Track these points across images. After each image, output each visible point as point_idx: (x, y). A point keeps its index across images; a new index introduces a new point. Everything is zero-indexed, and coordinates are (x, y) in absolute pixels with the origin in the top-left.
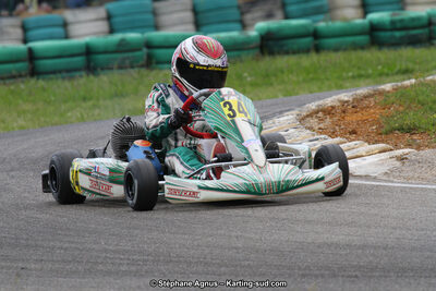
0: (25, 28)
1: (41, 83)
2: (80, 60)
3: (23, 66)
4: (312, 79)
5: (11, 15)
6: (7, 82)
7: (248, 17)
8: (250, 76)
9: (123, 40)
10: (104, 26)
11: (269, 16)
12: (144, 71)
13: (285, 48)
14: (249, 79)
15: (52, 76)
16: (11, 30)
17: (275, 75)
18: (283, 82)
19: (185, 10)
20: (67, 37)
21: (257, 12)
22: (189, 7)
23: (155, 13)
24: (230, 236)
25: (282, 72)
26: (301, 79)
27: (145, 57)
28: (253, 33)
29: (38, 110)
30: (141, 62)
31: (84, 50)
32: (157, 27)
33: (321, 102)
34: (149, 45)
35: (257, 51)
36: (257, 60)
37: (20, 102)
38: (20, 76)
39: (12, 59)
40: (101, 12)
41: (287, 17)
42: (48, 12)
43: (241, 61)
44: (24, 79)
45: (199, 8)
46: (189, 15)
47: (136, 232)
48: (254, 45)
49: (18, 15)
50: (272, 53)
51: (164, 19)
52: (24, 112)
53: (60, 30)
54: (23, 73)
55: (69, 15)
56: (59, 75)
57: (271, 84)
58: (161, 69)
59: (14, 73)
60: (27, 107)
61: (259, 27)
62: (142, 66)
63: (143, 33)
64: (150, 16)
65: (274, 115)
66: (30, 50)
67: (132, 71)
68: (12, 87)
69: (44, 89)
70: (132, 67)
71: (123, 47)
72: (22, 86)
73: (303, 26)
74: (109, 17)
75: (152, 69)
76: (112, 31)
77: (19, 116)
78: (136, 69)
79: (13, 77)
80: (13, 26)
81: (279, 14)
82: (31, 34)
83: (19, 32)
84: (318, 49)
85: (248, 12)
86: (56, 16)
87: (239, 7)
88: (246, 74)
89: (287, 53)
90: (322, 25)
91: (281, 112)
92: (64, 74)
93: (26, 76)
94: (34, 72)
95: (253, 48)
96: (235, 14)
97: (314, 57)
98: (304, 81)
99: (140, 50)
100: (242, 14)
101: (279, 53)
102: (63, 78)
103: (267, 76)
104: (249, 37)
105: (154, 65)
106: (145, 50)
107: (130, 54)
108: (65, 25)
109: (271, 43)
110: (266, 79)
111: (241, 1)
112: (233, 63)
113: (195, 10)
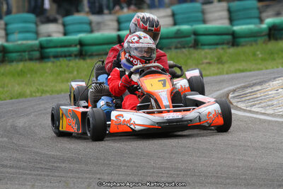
0: (119, 22)
5: (110, 13)
6: (104, 56)
7: (264, 15)
8: (261, 53)
9: (178, 30)
10: (170, 21)
11: (278, 14)
12: (192, 50)
14: (260, 56)
16: (111, 23)
17: (277, 53)
19: (223, 10)
21: (271, 12)
22: (226, 8)
23: (203, 12)
27: (193, 42)
28: (264, 26)
30: (190, 45)
32: (204, 22)
34: (196, 33)
35: (266, 38)
36: (266, 44)
39: (108, 42)
40: (168, 11)
42: (135, 11)
43: (257, 44)
45: (232, 9)
46: (225, 14)
47: (174, 156)
48: (264, 34)
49: (115, 13)
50: (276, 39)
51: (209, 16)
57: (274, 59)
58: (203, 49)
61: (269, 21)
62: (191, 47)
63: (192, 25)
64: (200, 14)
66: (119, 36)
67: (184, 50)
70: (184, 47)
71: (179, 35)
74: (173, 15)
75: (197, 49)
76: (175, 24)
78: (187, 49)
80: (112, 20)
82: (123, 25)
83: (115, 25)
85: (264, 12)
87: (258, 8)
88: (258, 53)
91: (275, 78)
95: (263, 36)
96: (255, 13)
99: (189, 36)
100: (260, 12)
103: (272, 53)
104: (261, 28)
105: (199, 46)
106: (193, 37)
107: (183, 39)
109: (276, 32)
110: (271, 56)
111: (260, 4)
112: (251, 45)
113: (229, 11)
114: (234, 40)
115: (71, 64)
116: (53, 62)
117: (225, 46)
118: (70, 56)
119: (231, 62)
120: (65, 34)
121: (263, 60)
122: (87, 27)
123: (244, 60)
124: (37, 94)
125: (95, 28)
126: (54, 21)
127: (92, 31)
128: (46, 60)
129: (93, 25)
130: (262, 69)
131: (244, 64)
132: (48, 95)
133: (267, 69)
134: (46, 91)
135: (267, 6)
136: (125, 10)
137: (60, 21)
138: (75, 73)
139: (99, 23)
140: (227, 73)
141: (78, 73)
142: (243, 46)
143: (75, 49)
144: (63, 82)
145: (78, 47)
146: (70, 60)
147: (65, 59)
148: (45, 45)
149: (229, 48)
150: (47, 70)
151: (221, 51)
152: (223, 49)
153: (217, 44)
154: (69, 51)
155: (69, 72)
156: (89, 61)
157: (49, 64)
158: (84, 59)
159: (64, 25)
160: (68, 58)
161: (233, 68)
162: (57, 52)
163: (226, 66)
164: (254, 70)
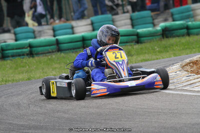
0: (54, 30)
1: (63, 54)
2: (80, 44)
3: (54, 47)
4: (187, 48)
5: (47, 24)
6: (47, 54)
7: (156, 21)
8: (158, 48)
10: (90, 28)
11: (166, 20)
13: (174, 34)
14: (157, 49)
15: (67, 51)
16: (48, 31)
17: (169, 47)
18: (174, 50)
19: (127, 19)
20: (73, 33)
21: (160, 19)
22: (129, 17)
23: (113, 21)
24: (152, 122)
25: (173, 45)
26: (181, 48)
28: (159, 28)
29: (61, 67)
31: (81, 39)
33: (191, 59)
35: (161, 36)
36: (161, 41)
37: (54, 64)
38: (53, 52)
39: (49, 44)
40: (88, 21)
41: (174, 21)
42: (64, 22)
43: (154, 41)
44: (54, 53)
45: (133, 18)
46: (129, 21)
48: (159, 34)
49: (51, 24)
50: (167, 37)
52: (56, 68)
53: (70, 31)
54: (54, 51)
55: (74, 23)
56: (70, 51)
57: (168, 51)
59: (50, 50)
60: (57, 66)
61: (161, 25)
64: (111, 23)
65: (170, 65)
66: (57, 40)
68: (49, 57)
69: (64, 57)
72: (54, 56)
73: (182, 24)
74: (92, 24)
76: (94, 30)
77: (53, 70)
79: (50, 52)
80: (48, 29)
81: (170, 19)
82: (57, 32)
83: (51, 32)
84: (189, 34)
85: (156, 19)
86: (68, 24)
87: (152, 17)
88: (156, 47)
89: (174, 37)
90: (190, 23)
91: (173, 64)
92: (72, 50)
93: (55, 51)
94: (59, 50)
96: (150, 19)
97: (187, 38)
98: (183, 49)
100: (153, 20)
101: (171, 37)
102: (73, 52)
103: (166, 47)
104: (157, 30)
108: (72, 28)
109: (167, 32)
110: (165, 49)
111: (153, 14)
112: (150, 42)
113: (131, 19)
114: (138, 39)
115: (24, 61)
116: (11, 60)
117: (132, 44)
118: (23, 55)
119: (137, 54)
120: (16, 40)
121: (160, 52)
122: (31, 35)
123: (146, 53)
124: (2, 83)
125: (37, 35)
126: (8, 31)
127: (35, 38)
128: (7, 59)
129: (36, 33)
130: (160, 59)
131: (146, 55)
132: (10, 83)
133: (163, 58)
134: (9, 81)
135: (158, 15)
136: (57, 21)
137: (12, 31)
138: (27, 67)
139: (40, 32)
140: (136, 63)
141: (29, 67)
142: (145, 43)
143: (27, 50)
144: (19, 73)
145: (29, 48)
146: (23, 58)
147: (19, 58)
148: (5, 48)
149: (135, 45)
150: (8, 66)
151: (130, 47)
152: (131, 45)
153: (127, 42)
154: (22, 52)
155: (23, 67)
156: (36, 58)
157: (9, 61)
158: (33, 57)
159: (15, 34)
160: (22, 57)
161: (139, 59)
162: (14, 53)
163: (135, 57)
164: (154, 60)
